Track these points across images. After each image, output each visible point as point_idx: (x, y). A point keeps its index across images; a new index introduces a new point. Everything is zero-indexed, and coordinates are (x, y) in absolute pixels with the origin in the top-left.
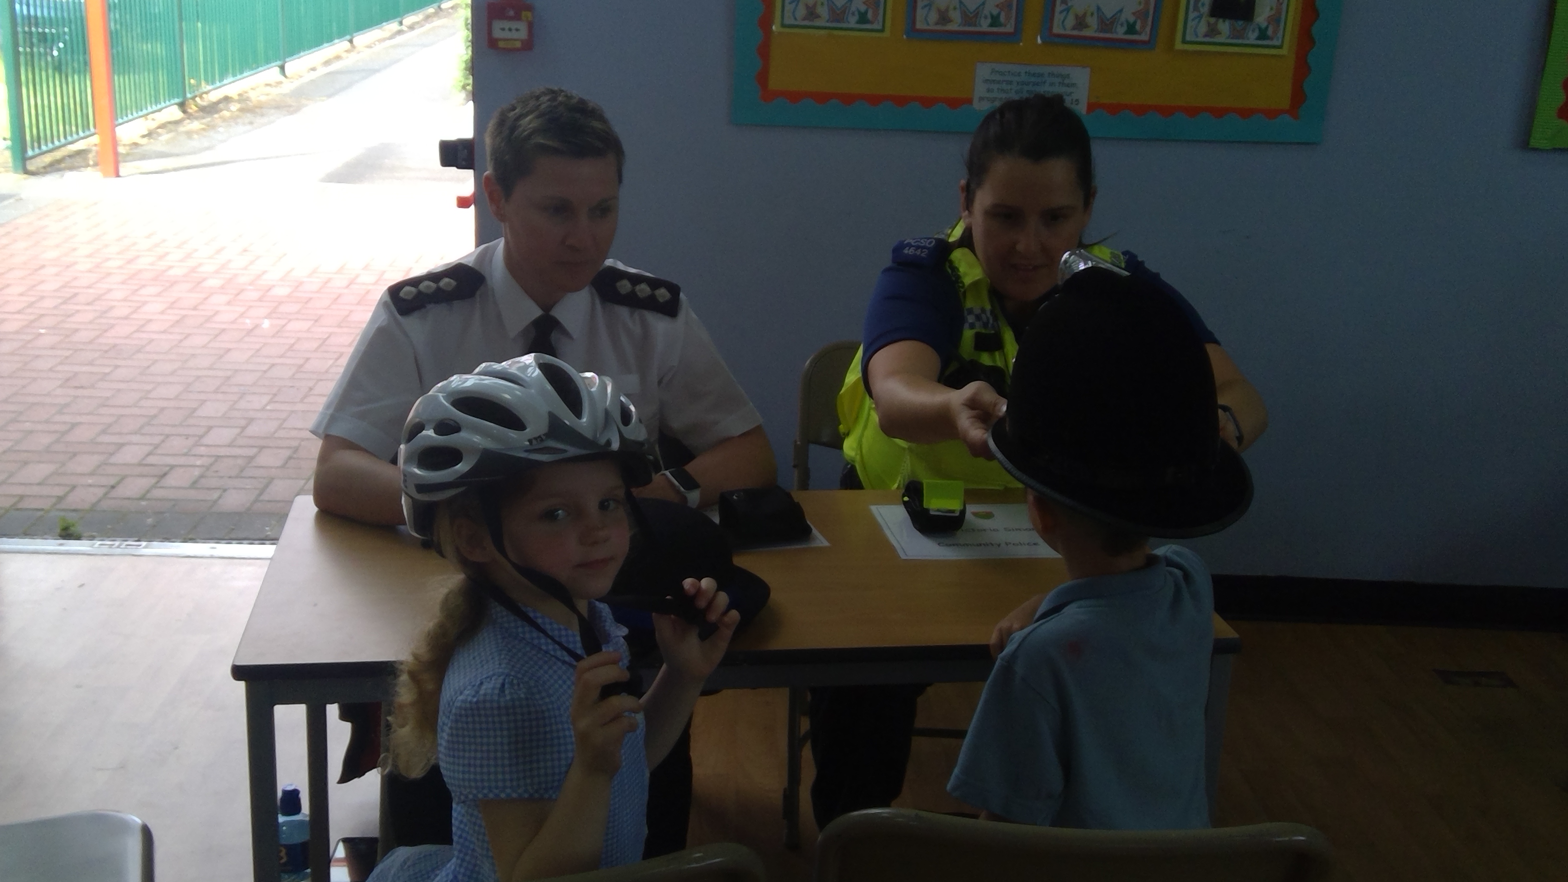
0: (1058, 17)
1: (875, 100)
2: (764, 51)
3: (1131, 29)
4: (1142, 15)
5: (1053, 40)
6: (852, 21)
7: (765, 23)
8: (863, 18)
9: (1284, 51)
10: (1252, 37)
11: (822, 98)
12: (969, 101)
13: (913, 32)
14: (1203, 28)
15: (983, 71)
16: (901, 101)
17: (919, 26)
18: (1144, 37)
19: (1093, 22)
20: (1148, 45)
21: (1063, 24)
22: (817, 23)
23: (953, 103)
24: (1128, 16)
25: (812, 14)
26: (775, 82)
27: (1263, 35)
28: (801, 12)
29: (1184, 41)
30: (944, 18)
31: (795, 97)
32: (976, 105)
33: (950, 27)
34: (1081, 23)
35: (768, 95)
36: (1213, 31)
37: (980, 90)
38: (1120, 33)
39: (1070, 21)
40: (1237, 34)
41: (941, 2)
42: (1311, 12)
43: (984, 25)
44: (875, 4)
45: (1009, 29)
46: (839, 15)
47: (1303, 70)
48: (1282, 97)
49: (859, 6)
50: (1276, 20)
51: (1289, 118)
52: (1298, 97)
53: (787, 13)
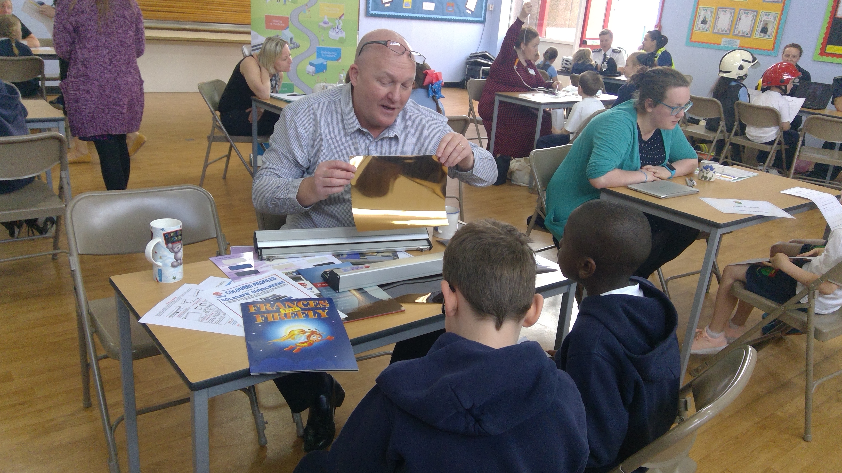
1: (706, 43)
2: (692, 34)
3: (747, 34)
4: (749, 32)
5: (735, 35)
6: (705, 30)
7: (692, 30)
8: (707, 30)
9: (772, 40)
10: (767, 37)
11: (699, 42)
13: (714, 33)
14: (759, 34)
15: (723, 40)
16: (710, 43)
17: (715, 31)
18: (749, 35)
19: (741, 32)
20: (750, 37)
21: (736, 32)
23: (718, 44)
24: (747, 32)
25: (699, 29)
26: (693, 39)
27: (769, 37)
28: (698, 28)
29: (755, 36)
30: (718, 30)
31: (695, 42)
32: (721, 45)
33: (719, 32)
34: (739, 33)
35: (691, 41)
36: (760, 35)
37: (722, 43)
38: (745, 35)
39: (737, 32)
40: (764, 36)
41: (718, 28)
42: (777, 33)
43: (724, 32)
44: (709, 27)
45: (728, 33)
46: (703, 29)
47: (775, 43)
48: (771, 48)
49: (706, 28)
50: (771, 34)
51: (772, 51)
52: (774, 48)
53: (696, 28)
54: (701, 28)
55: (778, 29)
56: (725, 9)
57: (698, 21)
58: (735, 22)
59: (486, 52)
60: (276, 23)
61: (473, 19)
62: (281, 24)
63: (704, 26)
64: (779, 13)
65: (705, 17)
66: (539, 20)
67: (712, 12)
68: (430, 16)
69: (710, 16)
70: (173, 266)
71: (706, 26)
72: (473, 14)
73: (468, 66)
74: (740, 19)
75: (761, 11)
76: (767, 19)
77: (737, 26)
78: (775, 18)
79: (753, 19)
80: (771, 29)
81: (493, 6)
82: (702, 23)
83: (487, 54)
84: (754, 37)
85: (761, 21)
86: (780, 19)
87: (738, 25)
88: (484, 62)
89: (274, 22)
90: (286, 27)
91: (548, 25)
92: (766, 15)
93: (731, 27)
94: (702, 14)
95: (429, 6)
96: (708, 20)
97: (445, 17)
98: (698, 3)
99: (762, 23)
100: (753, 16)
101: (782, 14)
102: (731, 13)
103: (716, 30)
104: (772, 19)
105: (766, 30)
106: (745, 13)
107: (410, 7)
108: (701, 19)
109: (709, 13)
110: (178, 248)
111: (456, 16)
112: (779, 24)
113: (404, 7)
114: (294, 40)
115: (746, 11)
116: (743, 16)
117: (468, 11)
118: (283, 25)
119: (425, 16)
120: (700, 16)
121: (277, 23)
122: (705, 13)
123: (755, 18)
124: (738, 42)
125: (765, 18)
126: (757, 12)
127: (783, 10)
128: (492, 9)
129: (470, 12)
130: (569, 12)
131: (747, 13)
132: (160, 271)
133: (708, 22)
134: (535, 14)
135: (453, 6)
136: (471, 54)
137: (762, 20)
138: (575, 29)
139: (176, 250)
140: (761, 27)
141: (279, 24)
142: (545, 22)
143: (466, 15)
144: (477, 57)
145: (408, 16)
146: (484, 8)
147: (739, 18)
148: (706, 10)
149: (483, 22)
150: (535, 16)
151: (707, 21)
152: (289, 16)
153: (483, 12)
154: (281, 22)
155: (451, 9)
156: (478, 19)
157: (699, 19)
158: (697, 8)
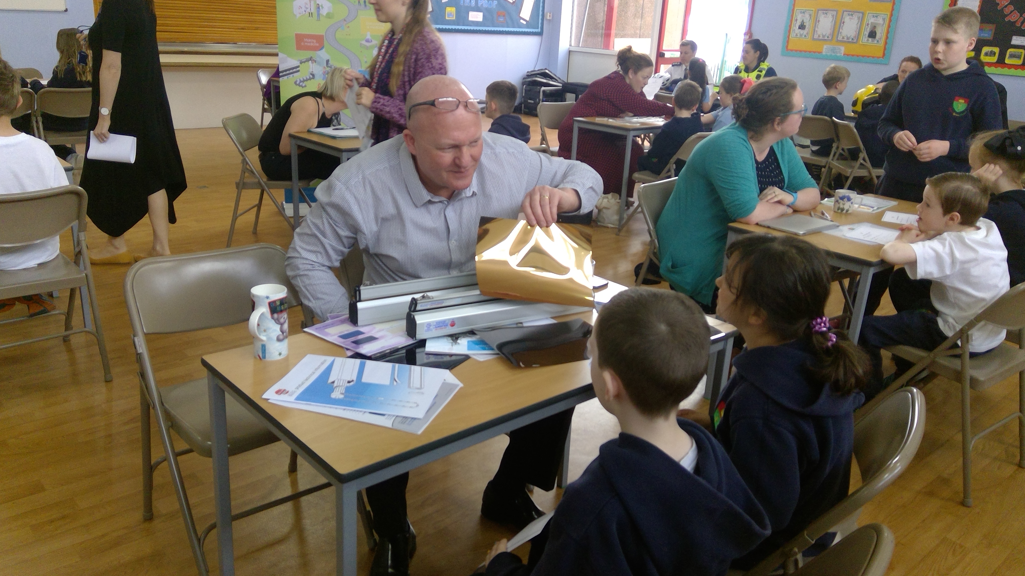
0: (839, 37)
1: (805, 51)
2: (788, 42)
3: (853, 39)
4: (855, 37)
5: (838, 41)
6: (803, 36)
7: (788, 37)
8: (805, 36)
9: (882, 45)
10: (876, 42)
11: (796, 51)
12: (821, 52)
13: (814, 39)
14: (866, 39)
15: (825, 47)
16: (810, 52)
18: (855, 41)
19: (845, 38)
20: (856, 43)
21: (840, 38)
22: (798, 37)
23: (819, 53)
24: (852, 37)
25: (797, 35)
26: (789, 47)
27: (878, 42)
28: (795, 35)
30: (819, 36)
31: (792, 50)
32: (824, 53)
33: (820, 38)
34: (843, 38)
35: (788, 50)
36: (868, 40)
37: (824, 50)
38: (850, 40)
39: (841, 38)
40: (872, 41)
41: (819, 33)
42: (887, 38)
43: (826, 38)
44: (807, 33)
45: (830, 39)
46: (801, 35)
47: (885, 49)
48: (881, 54)
49: (805, 34)
50: (881, 39)
51: (882, 59)
52: (884, 54)
53: (792, 35)
54: (799, 35)
55: (888, 32)
56: (826, 11)
57: (795, 26)
58: (838, 25)
59: (546, 69)
60: (308, 42)
61: (529, 30)
62: (314, 43)
63: (801, 31)
64: (889, 14)
65: (803, 21)
66: (605, 30)
67: (810, 15)
68: (478, 28)
69: (809, 19)
70: (279, 340)
71: (804, 32)
72: (528, 24)
73: (525, 86)
74: (843, 23)
75: (868, 12)
76: (875, 22)
77: (841, 30)
78: (884, 19)
79: (859, 21)
80: (881, 33)
81: (551, 15)
82: (800, 28)
83: (547, 71)
84: (861, 43)
85: (868, 25)
86: (890, 21)
87: (842, 28)
88: (544, 81)
89: (306, 42)
90: (321, 48)
91: (616, 36)
92: (873, 16)
93: (833, 32)
94: (799, 18)
95: (476, 16)
96: (807, 24)
97: (496, 29)
98: (794, 5)
99: (869, 25)
100: (859, 18)
101: (891, 15)
102: (833, 16)
103: (816, 36)
104: (880, 21)
105: (874, 34)
106: (849, 15)
107: (454, 18)
108: (798, 24)
109: (807, 16)
110: (284, 318)
111: (508, 27)
112: (889, 26)
113: (447, 18)
114: (331, 63)
115: (850, 13)
116: (847, 19)
117: (522, 21)
118: (317, 45)
119: (472, 28)
120: (796, 20)
121: (310, 42)
122: (802, 16)
123: (861, 20)
124: (843, 49)
125: (872, 20)
126: (863, 14)
127: (893, 9)
128: (551, 18)
129: (525, 23)
130: (639, 20)
131: (852, 15)
132: (264, 347)
133: (807, 27)
134: (601, 23)
135: (504, 16)
136: (528, 72)
137: (870, 23)
138: (650, 39)
139: (282, 320)
140: (869, 30)
141: (312, 44)
142: (613, 32)
143: (520, 26)
144: (535, 75)
145: (452, 29)
146: (540, 17)
147: (843, 21)
148: (804, 13)
149: (540, 34)
150: (601, 25)
151: (805, 26)
152: (324, 34)
153: (540, 21)
154: (315, 41)
155: (502, 19)
156: (534, 30)
157: (796, 24)
158: (793, 10)
